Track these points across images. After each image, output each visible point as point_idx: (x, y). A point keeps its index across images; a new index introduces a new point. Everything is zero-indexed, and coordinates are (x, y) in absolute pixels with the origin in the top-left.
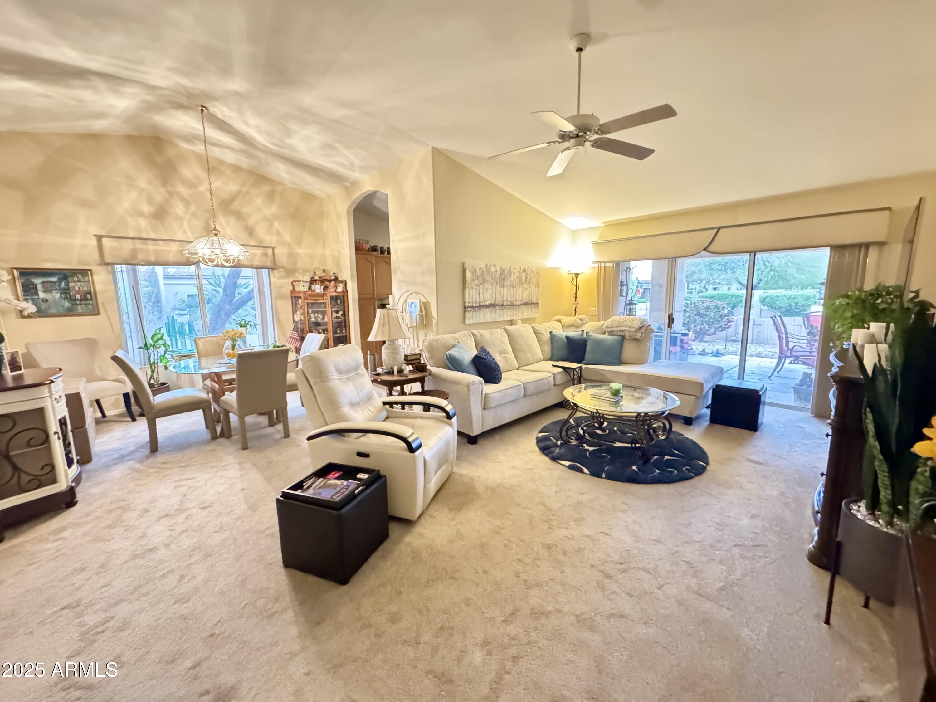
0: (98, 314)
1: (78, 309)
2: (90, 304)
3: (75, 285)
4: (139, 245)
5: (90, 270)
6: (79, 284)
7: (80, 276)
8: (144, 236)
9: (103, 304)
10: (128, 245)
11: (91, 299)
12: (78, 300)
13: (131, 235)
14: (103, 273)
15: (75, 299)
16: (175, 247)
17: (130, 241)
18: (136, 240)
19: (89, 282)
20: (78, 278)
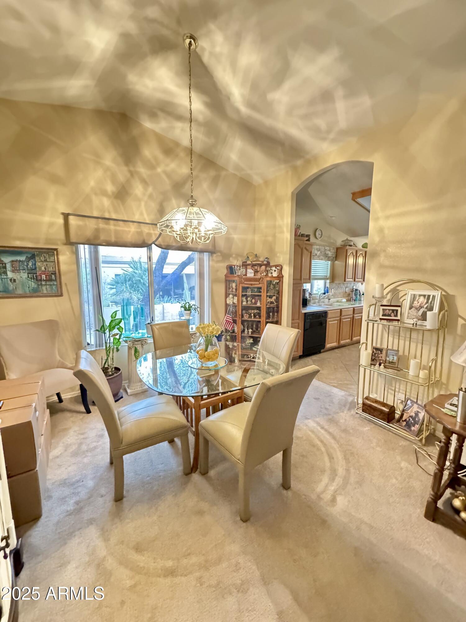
0: (61, 295)
1: (43, 290)
2: (54, 285)
3: (41, 266)
4: (102, 225)
5: (56, 250)
6: (45, 264)
7: (47, 256)
8: (107, 216)
9: (66, 284)
10: (92, 224)
11: (56, 280)
12: (44, 280)
13: (95, 214)
14: (68, 253)
15: (41, 280)
16: (133, 228)
17: (93, 221)
18: (100, 220)
19: (55, 262)
20: (45, 257)
